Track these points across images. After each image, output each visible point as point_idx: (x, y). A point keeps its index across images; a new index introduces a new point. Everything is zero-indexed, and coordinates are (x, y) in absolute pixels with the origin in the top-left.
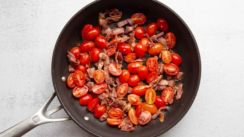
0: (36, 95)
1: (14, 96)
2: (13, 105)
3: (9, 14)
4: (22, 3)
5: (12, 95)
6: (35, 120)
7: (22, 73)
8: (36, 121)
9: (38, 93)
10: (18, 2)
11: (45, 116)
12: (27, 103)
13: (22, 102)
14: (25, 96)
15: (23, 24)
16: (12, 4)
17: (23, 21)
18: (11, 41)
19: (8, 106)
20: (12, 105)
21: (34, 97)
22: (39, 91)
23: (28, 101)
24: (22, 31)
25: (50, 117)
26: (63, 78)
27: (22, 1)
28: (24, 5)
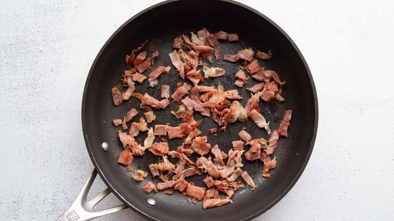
0: (54, 197)
1: (20, 198)
2: (18, 213)
3: (15, 66)
4: (36, 51)
5: (16, 197)
6: (71, 218)
7: (34, 162)
8: (72, 220)
9: (58, 193)
10: (29, 49)
11: (87, 210)
12: (40, 211)
13: (33, 209)
14: (37, 199)
15: (37, 83)
16: (21, 51)
17: (37, 79)
18: (17, 110)
19: (9, 215)
20: (16, 213)
21: (51, 201)
22: (60, 190)
23: (41, 206)
24: (35, 95)
25: (94, 210)
26: (104, 145)
27: (37, 47)
28: (39, 53)
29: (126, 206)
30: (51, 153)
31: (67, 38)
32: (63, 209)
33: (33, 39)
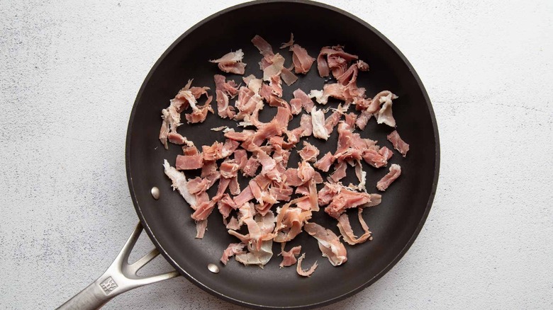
0: (46, 237)
4: (14, 42)
6: (106, 285)
7: (17, 191)
8: (108, 288)
9: (50, 232)
10: (5, 40)
11: (127, 276)
12: (28, 255)
13: (18, 253)
14: (23, 240)
15: (16, 85)
17: (16, 80)
21: (42, 242)
22: (54, 228)
23: (29, 249)
24: (15, 101)
25: (137, 276)
26: (154, 191)
27: (15, 37)
28: (18, 46)
29: (179, 273)
30: (39, 178)
31: (54, 24)
32: (58, 252)
33: (10, 27)
